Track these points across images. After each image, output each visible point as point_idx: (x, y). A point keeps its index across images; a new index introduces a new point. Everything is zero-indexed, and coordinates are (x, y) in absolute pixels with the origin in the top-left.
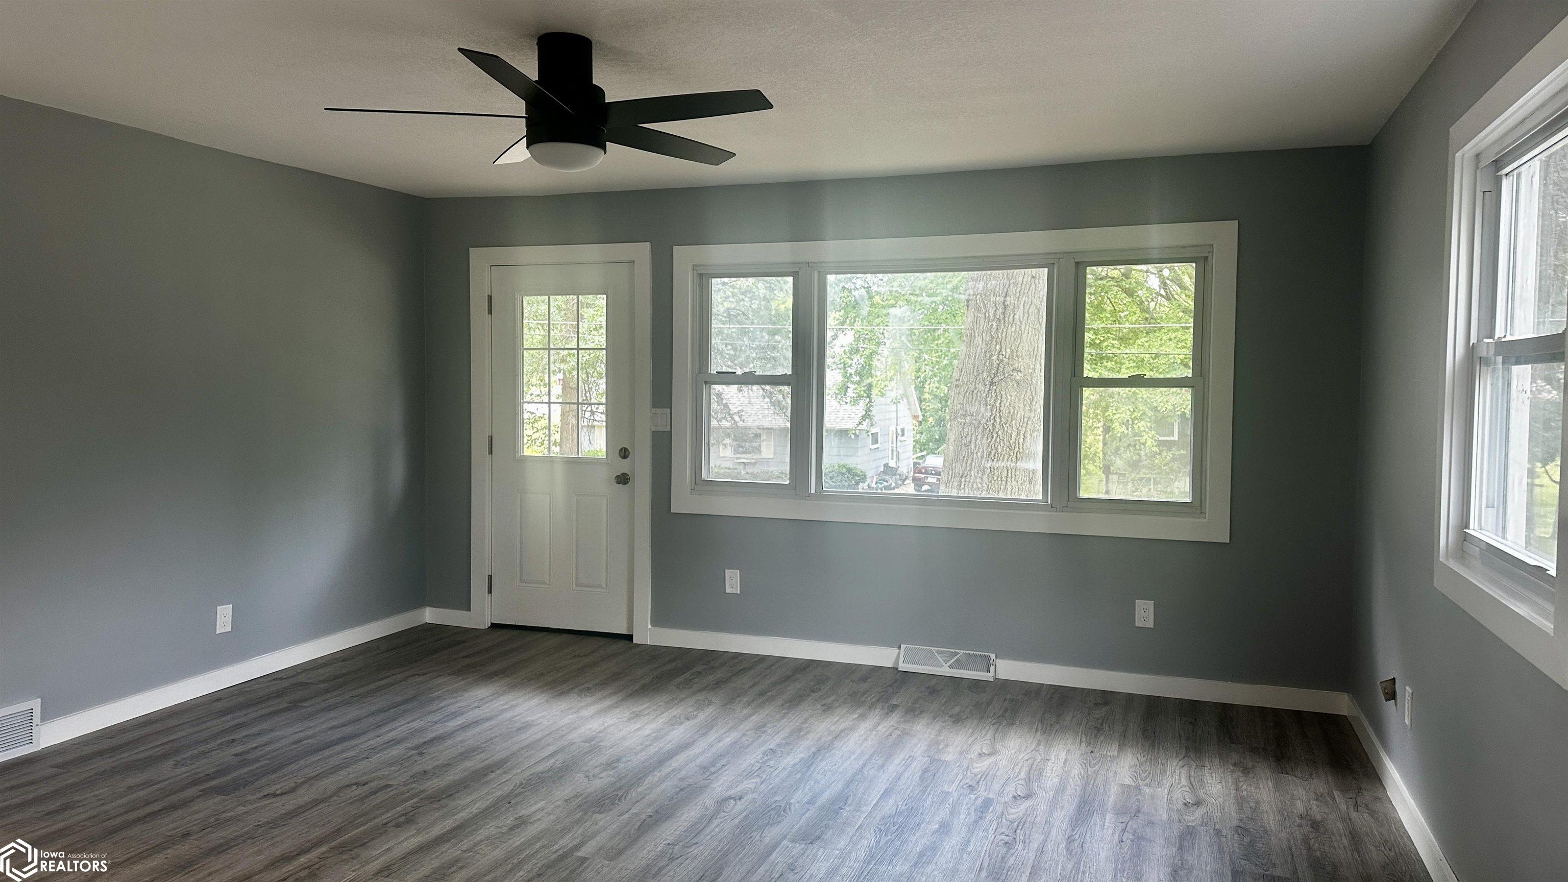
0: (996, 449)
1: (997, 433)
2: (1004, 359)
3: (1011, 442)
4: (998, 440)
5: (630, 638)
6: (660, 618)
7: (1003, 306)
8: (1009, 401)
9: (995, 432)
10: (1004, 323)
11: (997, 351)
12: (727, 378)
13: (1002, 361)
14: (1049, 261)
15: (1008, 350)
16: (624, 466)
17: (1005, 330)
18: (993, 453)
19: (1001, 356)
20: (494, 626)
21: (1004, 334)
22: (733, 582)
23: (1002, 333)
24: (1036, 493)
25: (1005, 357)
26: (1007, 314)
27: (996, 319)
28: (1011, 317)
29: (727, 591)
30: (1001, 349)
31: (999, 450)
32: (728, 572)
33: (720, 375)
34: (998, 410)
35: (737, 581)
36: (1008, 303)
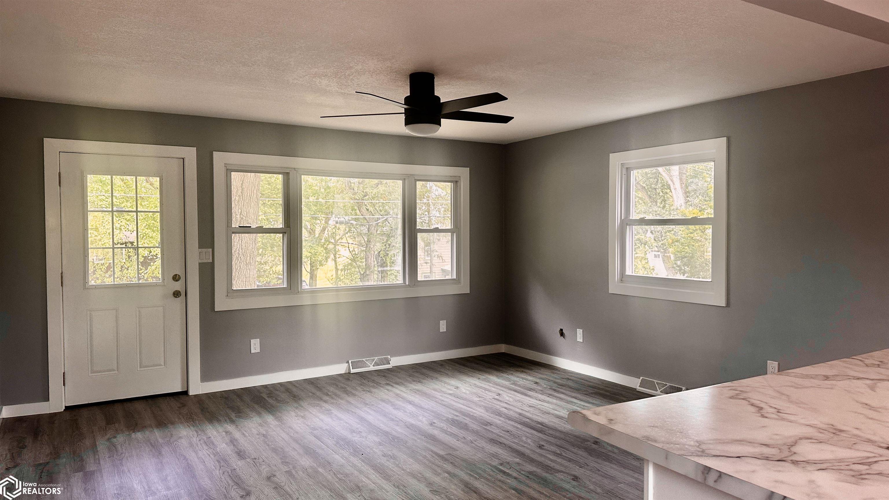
0: (240, 266)
1: (240, 257)
2: (244, 217)
3: (247, 262)
4: (241, 261)
5: (185, 393)
6: (206, 377)
7: (241, 188)
8: (245, 240)
9: (239, 257)
10: (242, 198)
11: (239, 213)
12: (245, 230)
13: (242, 218)
14: (404, 178)
15: (245, 213)
16: (178, 286)
17: (243, 202)
18: (238, 269)
19: (241, 216)
20: (67, 408)
21: (243, 203)
22: (255, 346)
23: (241, 204)
24: (400, 280)
25: (244, 216)
26: (243, 193)
27: (238, 196)
28: (246, 195)
29: (252, 352)
30: (241, 212)
31: (242, 267)
32: (253, 341)
33: (241, 228)
34: (241, 245)
35: (258, 345)
36: (244, 187)
